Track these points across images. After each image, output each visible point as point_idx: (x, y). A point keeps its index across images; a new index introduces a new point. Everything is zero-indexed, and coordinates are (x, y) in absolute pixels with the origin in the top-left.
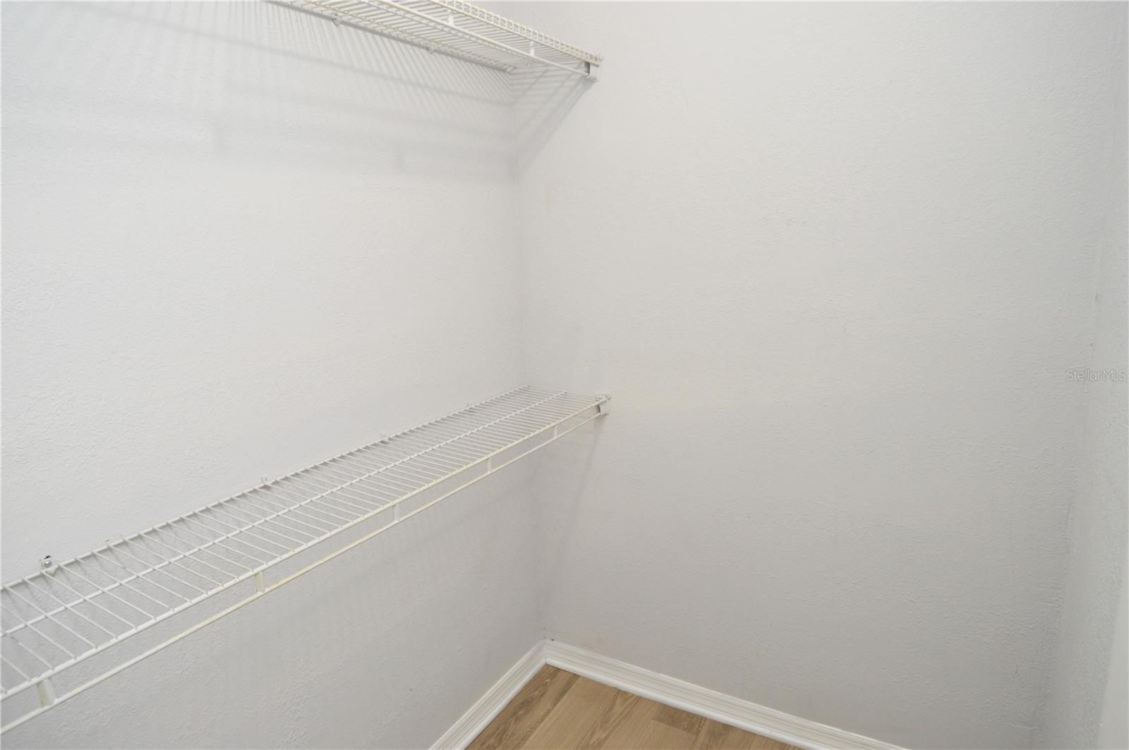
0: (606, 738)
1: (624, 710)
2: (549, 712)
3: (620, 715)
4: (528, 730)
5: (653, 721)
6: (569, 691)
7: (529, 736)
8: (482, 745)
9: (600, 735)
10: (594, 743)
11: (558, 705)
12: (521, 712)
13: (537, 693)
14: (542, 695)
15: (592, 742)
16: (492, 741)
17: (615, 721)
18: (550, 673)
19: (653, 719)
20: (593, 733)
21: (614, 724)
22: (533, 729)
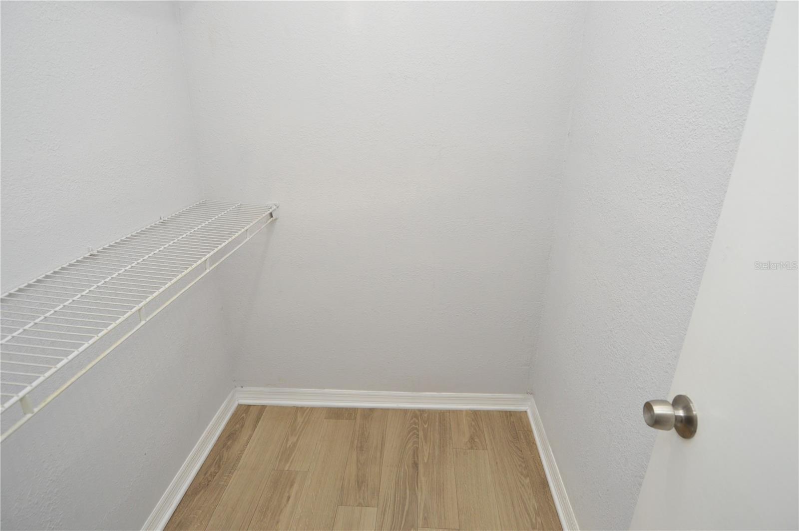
0: (297, 440)
1: (305, 419)
2: (251, 436)
3: (302, 423)
4: (239, 453)
5: (325, 420)
6: (262, 418)
7: (241, 456)
8: (205, 474)
9: (292, 439)
10: (290, 446)
11: (257, 429)
12: (229, 443)
13: (238, 426)
14: (242, 427)
15: (288, 446)
16: (212, 469)
17: (300, 428)
18: (243, 411)
19: (325, 418)
20: (287, 441)
21: (300, 430)
22: (242, 451)
